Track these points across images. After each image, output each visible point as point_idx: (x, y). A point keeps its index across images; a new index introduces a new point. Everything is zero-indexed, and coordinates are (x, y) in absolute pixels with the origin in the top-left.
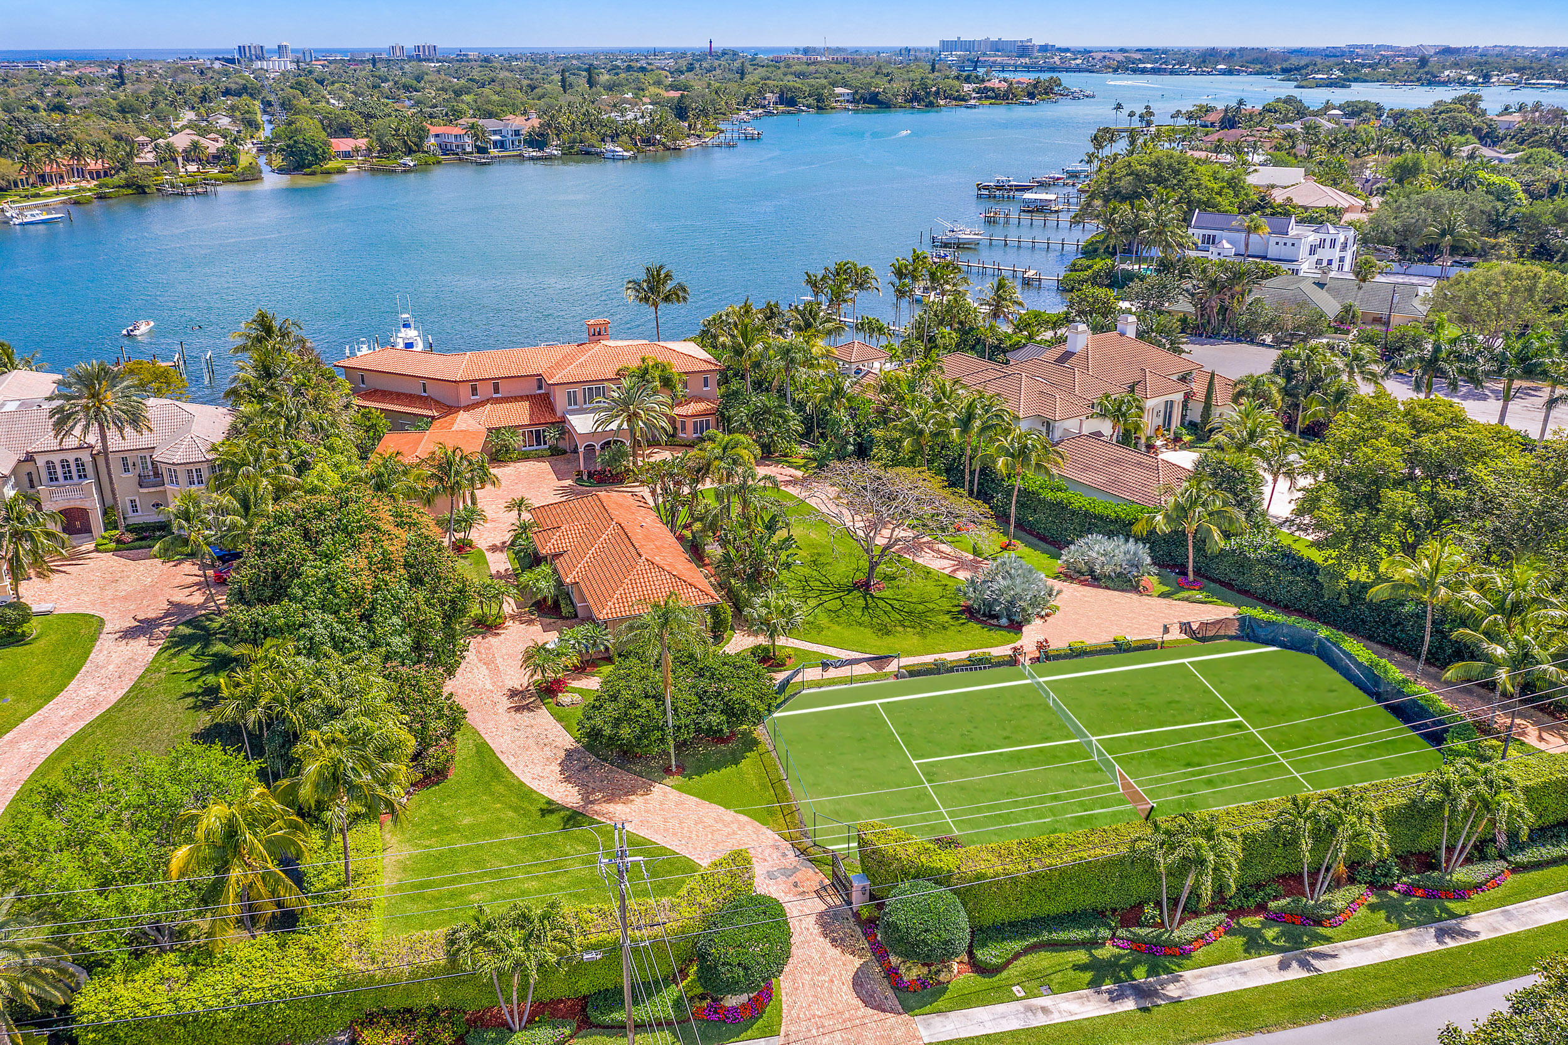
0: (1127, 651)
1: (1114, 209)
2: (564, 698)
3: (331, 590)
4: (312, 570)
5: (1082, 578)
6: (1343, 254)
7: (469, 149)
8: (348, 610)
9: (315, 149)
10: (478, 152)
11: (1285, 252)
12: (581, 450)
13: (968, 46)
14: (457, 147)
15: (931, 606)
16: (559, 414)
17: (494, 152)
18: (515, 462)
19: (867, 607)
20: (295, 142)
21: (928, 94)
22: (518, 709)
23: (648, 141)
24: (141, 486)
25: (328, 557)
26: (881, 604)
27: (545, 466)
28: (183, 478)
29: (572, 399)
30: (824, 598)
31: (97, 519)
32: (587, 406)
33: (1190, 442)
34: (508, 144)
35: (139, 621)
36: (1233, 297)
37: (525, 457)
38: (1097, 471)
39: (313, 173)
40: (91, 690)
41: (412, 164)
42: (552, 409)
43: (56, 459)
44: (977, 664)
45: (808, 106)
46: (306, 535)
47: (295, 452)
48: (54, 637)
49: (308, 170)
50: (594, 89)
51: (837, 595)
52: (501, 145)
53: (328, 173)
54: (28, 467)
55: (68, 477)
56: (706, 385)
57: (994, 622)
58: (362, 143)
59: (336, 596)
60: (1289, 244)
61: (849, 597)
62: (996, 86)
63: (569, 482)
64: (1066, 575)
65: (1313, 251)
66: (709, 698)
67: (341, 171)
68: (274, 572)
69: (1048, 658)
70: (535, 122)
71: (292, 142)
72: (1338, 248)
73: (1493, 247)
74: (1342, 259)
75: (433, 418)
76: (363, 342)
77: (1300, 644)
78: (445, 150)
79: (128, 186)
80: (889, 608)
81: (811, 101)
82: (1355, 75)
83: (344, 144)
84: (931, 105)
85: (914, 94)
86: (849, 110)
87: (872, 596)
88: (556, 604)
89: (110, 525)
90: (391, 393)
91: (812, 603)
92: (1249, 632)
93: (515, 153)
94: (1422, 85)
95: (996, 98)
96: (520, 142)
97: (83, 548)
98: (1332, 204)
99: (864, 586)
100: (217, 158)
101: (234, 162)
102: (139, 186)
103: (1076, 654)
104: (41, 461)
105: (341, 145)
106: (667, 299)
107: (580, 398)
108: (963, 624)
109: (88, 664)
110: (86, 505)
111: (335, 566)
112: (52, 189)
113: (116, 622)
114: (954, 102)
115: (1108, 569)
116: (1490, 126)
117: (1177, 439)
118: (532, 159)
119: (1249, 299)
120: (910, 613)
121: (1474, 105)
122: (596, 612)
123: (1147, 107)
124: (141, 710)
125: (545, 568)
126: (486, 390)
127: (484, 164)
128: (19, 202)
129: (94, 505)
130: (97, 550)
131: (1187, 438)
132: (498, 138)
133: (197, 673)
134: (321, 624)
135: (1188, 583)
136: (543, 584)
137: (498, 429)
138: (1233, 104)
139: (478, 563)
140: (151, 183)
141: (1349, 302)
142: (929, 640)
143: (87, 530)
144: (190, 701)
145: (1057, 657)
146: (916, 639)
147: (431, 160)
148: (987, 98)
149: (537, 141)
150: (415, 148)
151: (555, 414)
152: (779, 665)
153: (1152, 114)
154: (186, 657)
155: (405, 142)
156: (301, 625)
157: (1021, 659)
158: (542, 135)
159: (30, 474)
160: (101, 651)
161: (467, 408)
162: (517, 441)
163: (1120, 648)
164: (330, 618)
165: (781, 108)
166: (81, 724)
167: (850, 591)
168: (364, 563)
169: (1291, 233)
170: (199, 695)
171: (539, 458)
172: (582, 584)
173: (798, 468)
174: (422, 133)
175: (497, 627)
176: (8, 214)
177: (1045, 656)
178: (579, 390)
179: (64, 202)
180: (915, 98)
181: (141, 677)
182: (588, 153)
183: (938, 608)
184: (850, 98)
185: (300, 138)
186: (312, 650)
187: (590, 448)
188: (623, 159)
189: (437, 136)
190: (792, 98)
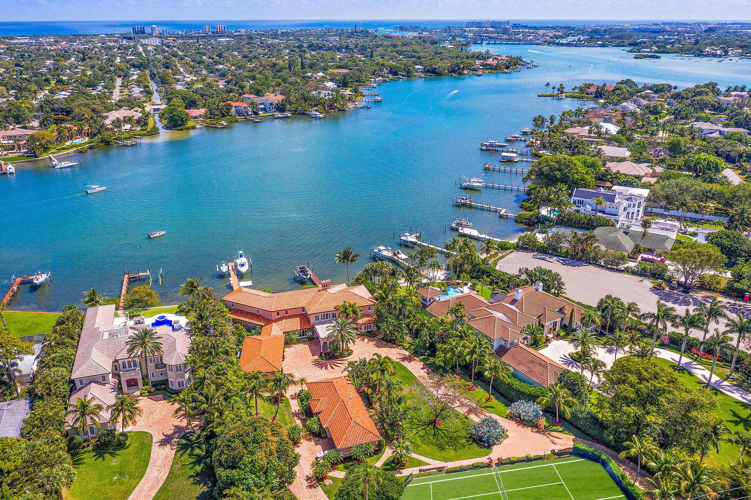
0: (531, 461)
1: (539, 191)
2: (327, 482)
3: (254, 466)
4: (247, 459)
5: (516, 419)
6: (639, 209)
7: (250, 113)
8: (259, 473)
9: (182, 118)
10: (254, 114)
11: (613, 211)
12: (322, 344)
13: (479, 24)
14: (245, 112)
15: (459, 434)
16: (312, 324)
17: (261, 113)
18: (295, 344)
19: (435, 435)
20: (174, 115)
21: (459, 68)
22: (310, 487)
23: (331, 107)
24: (156, 368)
25: (252, 453)
26: (440, 433)
27: (306, 347)
28: (174, 369)
29: (317, 318)
30: (419, 429)
31: (140, 382)
32: (323, 320)
33: (564, 335)
34: (267, 109)
35: (165, 436)
36: (587, 245)
37: (298, 342)
38: (524, 365)
39: (181, 130)
40: (155, 474)
41: (225, 124)
42: (309, 322)
43: (126, 361)
44: (475, 467)
45: (403, 76)
46: (244, 443)
47: (220, 368)
48: (136, 445)
49: (179, 128)
50: (304, 70)
51: (423, 427)
52: (264, 110)
53: (188, 129)
54: (116, 364)
55: (130, 366)
56: (369, 310)
57: (482, 443)
58: (202, 111)
59: (255, 468)
60: (615, 208)
61: (428, 428)
62: (492, 63)
63: (317, 357)
64: (510, 417)
65: (625, 209)
66: (381, 495)
67: (194, 128)
68: (233, 458)
69: (502, 464)
70: (280, 98)
71: (172, 115)
72: (636, 207)
73: (704, 207)
74: (638, 211)
75: (262, 326)
76: (223, 263)
77: (595, 459)
78: (239, 113)
79: (102, 142)
80: (443, 435)
81: (404, 73)
82: (663, 50)
83: (194, 112)
84: (460, 74)
85: (453, 68)
86: (422, 77)
87: (437, 428)
88: (320, 433)
89: (145, 384)
90: (244, 312)
91: (414, 431)
92: (577, 453)
93: (270, 114)
94: (695, 56)
95: (491, 69)
96: (272, 108)
97: (136, 394)
98: (637, 174)
99: (433, 423)
100: (138, 122)
101: (146, 124)
102: (106, 141)
103: (511, 462)
104: (120, 362)
105: (193, 113)
106: (352, 261)
107: (320, 318)
108: (471, 444)
109: (151, 460)
110: (137, 377)
111: (255, 457)
112: (68, 143)
113: (157, 437)
114: (471, 72)
115: (526, 418)
116: (719, 103)
117: (558, 335)
118: (279, 118)
119: (594, 246)
120: (451, 438)
121: (714, 87)
122: (336, 445)
123: (561, 85)
124: (175, 484)
125: (315, 418)
126: (282, 314)
127: (257, 122)
128: (56, 153)
129: (139, 377)
130: (141, 395)
131: (562, 334)
132: (262, 106)
133: (192, 465)
134: (251, 479)
135: (556, 423)
136: (315, 426)
137: (288, 332)
138: (601, 85)
139: (287, 406)
140: (112, 140)
141: (637, 243)
142: (458, 453)
143: (136, 384)
144: (192, 479)
145: (505, 464)
146: (453, 453)
147: (233, 120)
148: (487, 69)
149: (281, 108)
150: (226, 114)
151: (310, 324)
152: (403, 466)
153: (563, 88)
154: (186, 456)
155: (222, 112)
156: (244, 479)
157: (492, 464)
158: (283, 105)
159: (116, 366)
160: (154, 452)
161: (276, 321)
162: (296, 337)
163: (528, 460)
164: (253, 476)
165: (390, 75)
166: (156, 491)
167: (428, 425)
168: (264, 455)
169: (616, 201)
170: (195, 476)
171: (304, 342)
172: (330, 428)
173: (406, 350)
174: (229, 107)
175: (298, 443)
176: (54, 163)
177: (501, 463)
178: (320, 315)
179: (75, 152)
180: (453, 71)
181: (172, 467)
182: (303, 114)
183: (461, 435)
184: (423, 70)
185: (175, 113)
186: (248, 489)
187: (325, 344)
188: (320, 118)
189: (235, 107)
190: (396, 71)
